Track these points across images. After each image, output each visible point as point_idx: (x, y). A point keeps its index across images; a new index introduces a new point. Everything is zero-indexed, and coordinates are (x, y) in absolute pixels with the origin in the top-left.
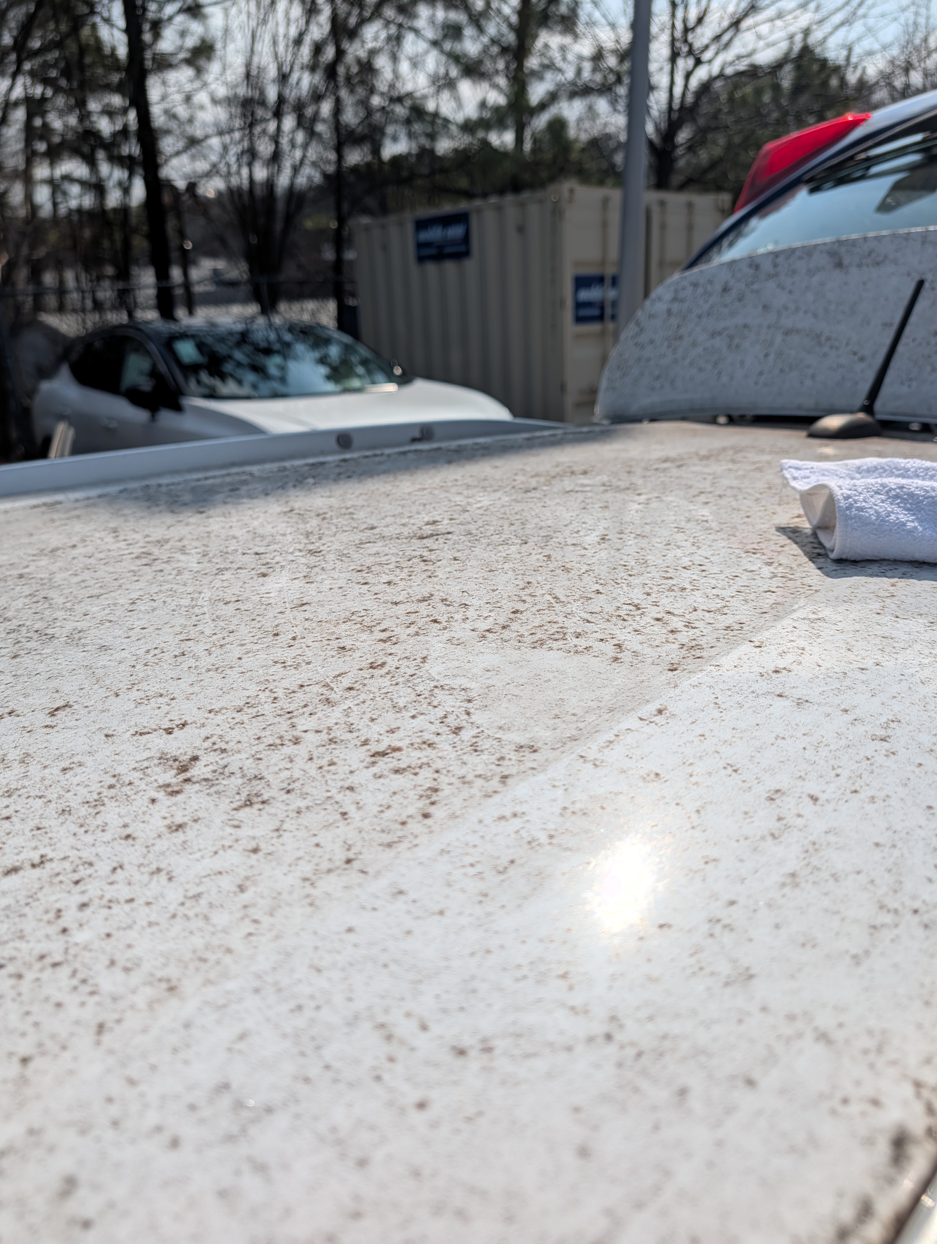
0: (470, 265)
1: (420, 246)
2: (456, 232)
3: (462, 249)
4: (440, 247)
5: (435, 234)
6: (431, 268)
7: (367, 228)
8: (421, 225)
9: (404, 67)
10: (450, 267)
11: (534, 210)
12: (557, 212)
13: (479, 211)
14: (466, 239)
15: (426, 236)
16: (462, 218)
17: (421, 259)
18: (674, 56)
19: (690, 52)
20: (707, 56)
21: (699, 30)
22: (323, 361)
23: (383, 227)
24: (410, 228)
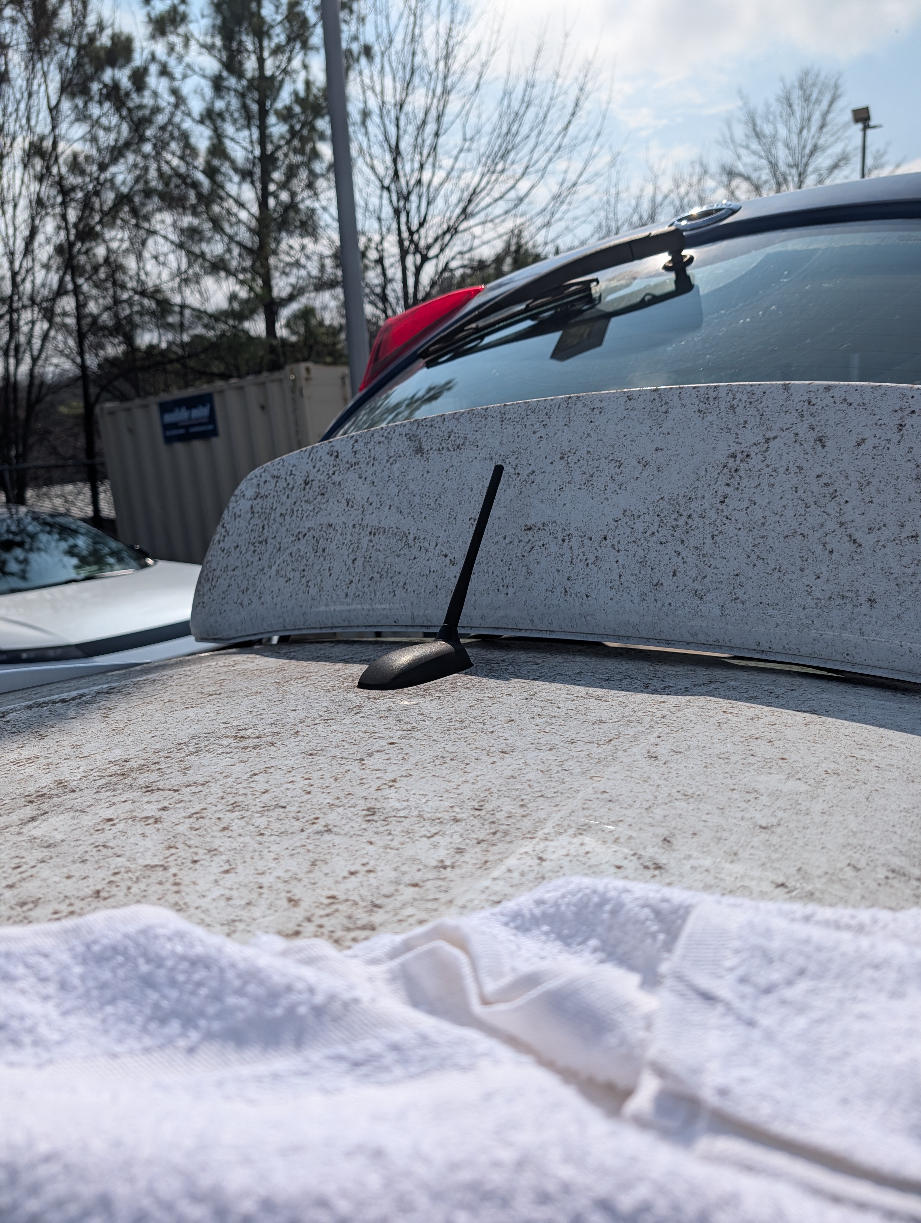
0: (217, 442)
1: (166, 427)
2: (201, 412)
3: (210, 427)
4: (187, 427)
5: (180, 415)
6: (179, 447)
7: (112, 413)
8: (165, 408)
9: (150, 265)
10: (198, 445)
11: (273, 389)
12: (296, 390)
13: (221, 392)
14: (212, 418)
15: (169, 418)
16: (205, 400)
17: (169, 440)
18: (404, 253)
19: (417, 250)
20: (432, 253)
21: (423, 231)
22: (71, 552)
23: (128, 410)
24: (155, 410)
